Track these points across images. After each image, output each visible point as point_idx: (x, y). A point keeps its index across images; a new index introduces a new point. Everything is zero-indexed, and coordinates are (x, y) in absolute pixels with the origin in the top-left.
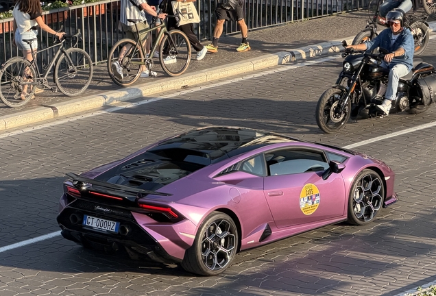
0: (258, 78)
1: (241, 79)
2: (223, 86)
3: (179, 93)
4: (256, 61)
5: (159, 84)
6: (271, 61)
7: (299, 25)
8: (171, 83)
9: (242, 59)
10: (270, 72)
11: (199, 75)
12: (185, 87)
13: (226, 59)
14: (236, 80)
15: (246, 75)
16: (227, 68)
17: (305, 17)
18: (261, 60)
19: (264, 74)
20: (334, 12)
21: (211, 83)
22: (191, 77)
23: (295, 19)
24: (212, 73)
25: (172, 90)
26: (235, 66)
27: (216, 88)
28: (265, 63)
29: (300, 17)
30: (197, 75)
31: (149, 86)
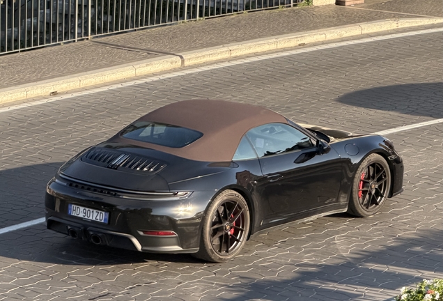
0: (139, 86)
1: (119, 86)
2: (99, 94)
3: (46, 100)
4: (138, 66)
5: (23, 89)
6: (157, 66)
7: (193, 25)
8: (37, 88)
9: (122, 63)
10: (155, 79)
11: (71, 80)
12: (54, 94)
13: (104, 62)
14: (114, 87)
15: (126, 81)
16: (104, 73)
17: (201, 16)
18: (144, 65)
19: (148, 80)
20: (235, 11)
21: (85, 89)
22: (61, 82)
23: (189, 17)
24: (86, 78)
25: (39, 97)
26: (114, 71)
27: (90, 95)
28: (149, 68)
29: (194, 16)
30: (68, 80)
31: (11, 92)
